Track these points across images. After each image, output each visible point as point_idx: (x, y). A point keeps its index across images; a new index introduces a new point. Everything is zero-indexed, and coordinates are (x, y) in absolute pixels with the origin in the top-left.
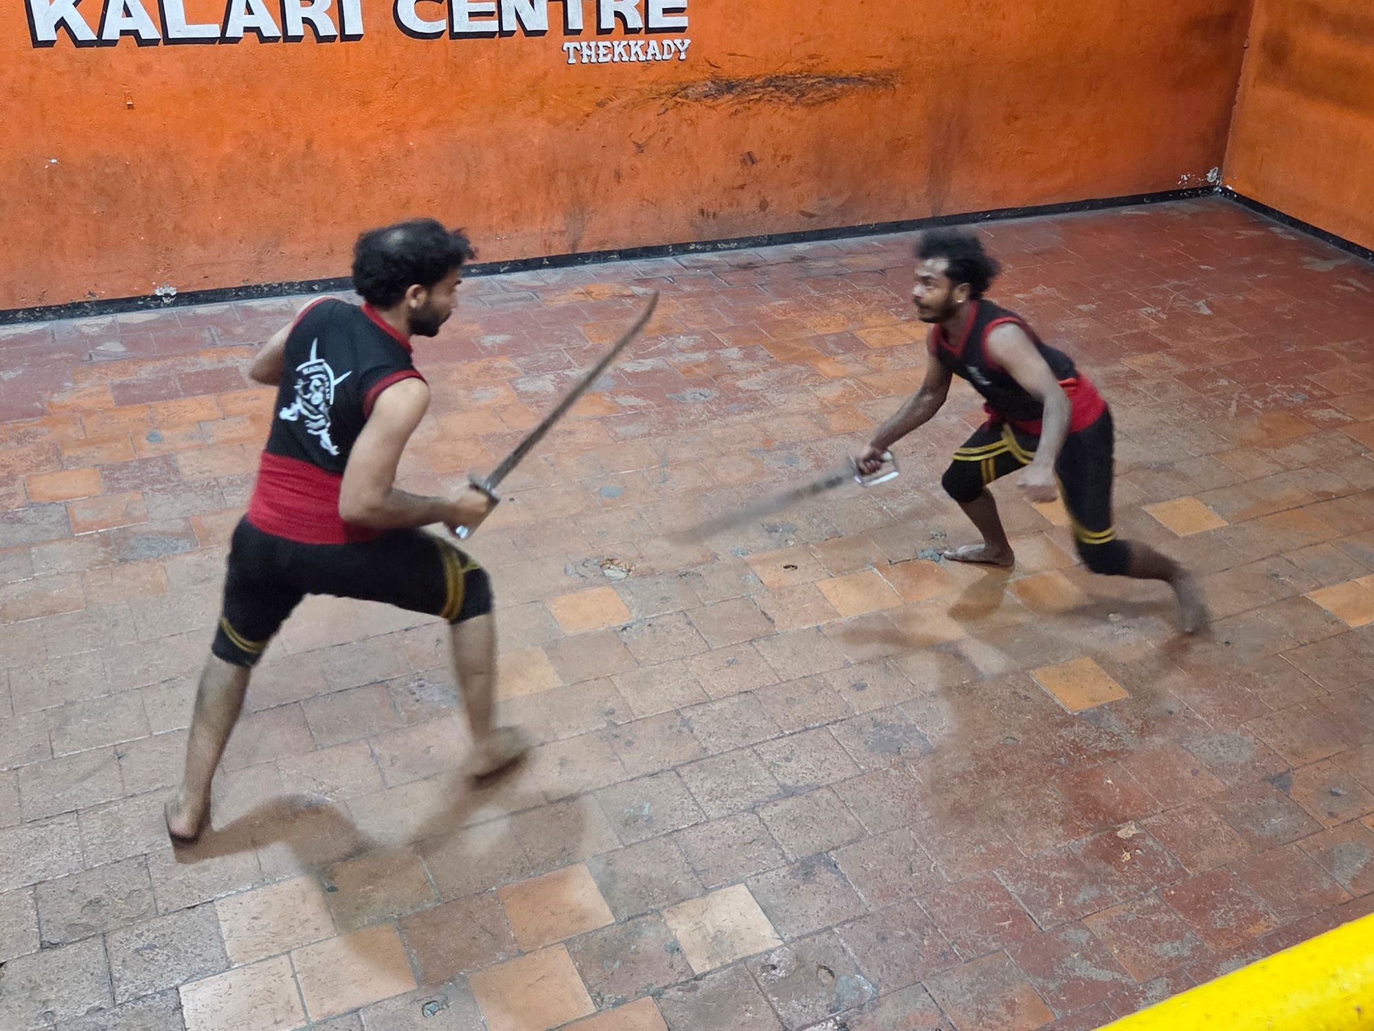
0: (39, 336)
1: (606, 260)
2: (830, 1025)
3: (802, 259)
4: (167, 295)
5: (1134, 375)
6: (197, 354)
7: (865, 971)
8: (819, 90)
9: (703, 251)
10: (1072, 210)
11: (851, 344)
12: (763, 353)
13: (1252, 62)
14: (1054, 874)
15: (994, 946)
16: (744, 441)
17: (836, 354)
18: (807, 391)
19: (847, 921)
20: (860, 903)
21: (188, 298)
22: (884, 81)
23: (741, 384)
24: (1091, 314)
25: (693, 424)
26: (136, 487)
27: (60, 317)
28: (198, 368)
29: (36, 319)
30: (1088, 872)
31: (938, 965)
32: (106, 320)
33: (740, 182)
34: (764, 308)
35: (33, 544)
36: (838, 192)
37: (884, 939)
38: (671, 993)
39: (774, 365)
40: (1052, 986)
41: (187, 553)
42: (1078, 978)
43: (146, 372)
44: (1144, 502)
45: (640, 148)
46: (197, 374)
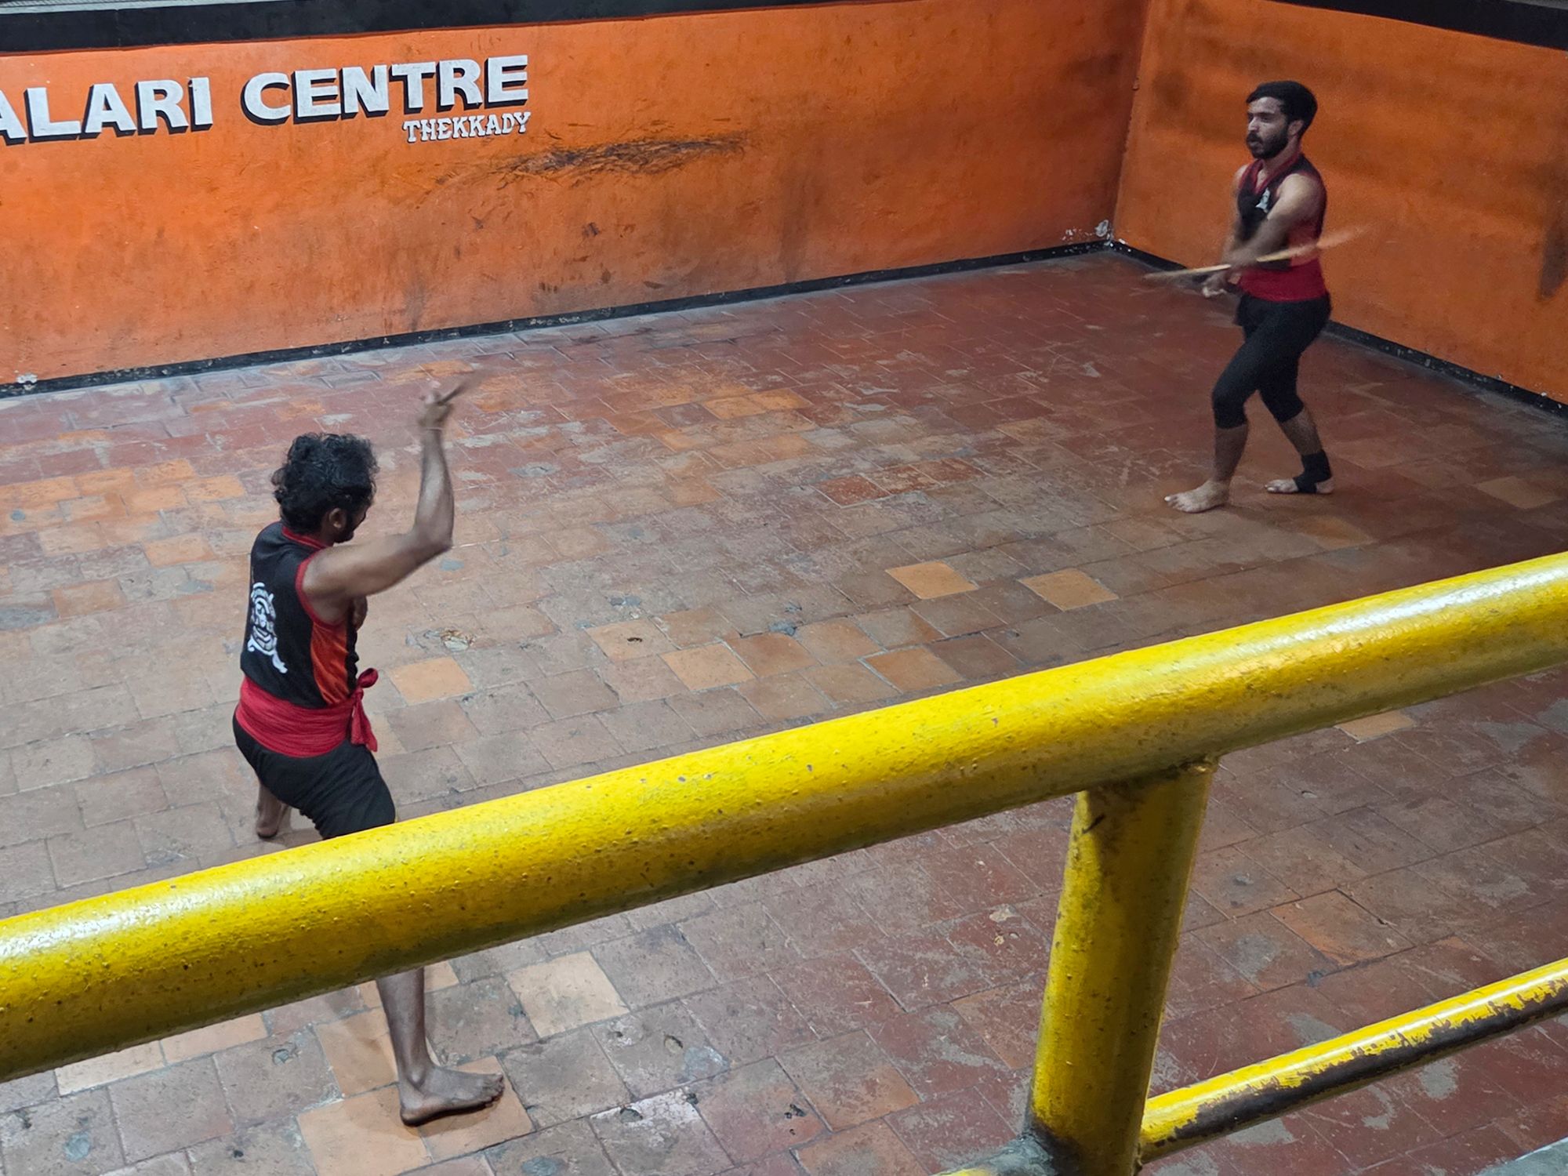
1: (446, 338)
2: (679, 1094)
3: (647, 331)
4: (28, 383)
5: (1011, 442)
6: (55, 439)
7: (715, 1043)
8: (663, 157)
9: (545, 326)
10: (941, 272)
11: (698, 415)
12: (606, 426)
13: (1143, 106)
14: (919, 955)
15: (853, 1025)
16: (585, 514)
17: (683, 425)
18: (652, 463)
19: (697, 993)
20: (709, 976)
21: (47, 385)
22: (732, 144)
23: (583, 457)
24: (965, 380)
25: (535, 498)
28: (56, 452)
30: (957, 954)
31: (793, 1042)
33: (581, 254)
34: (607, 382)
36: (685, 261)
37: (734, 1013)
38: (516, 1054)
39: (617, 438)
40: (915, 1068)
41: (50, 624)
42: (945, 1062)
43: (9, 455)
44: (1020, 576)
45: (479, 224)
46: (55, 456)
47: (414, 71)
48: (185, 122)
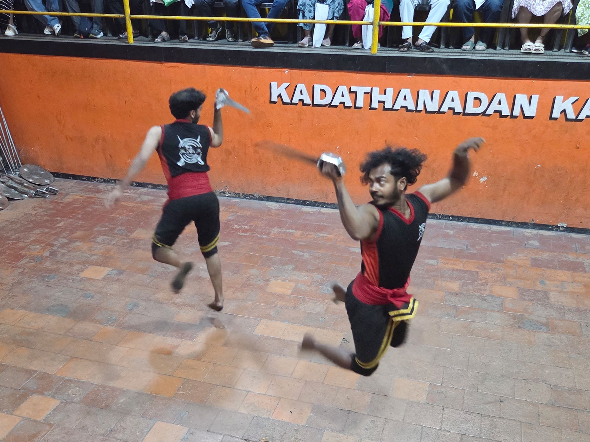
0: (508, 232)
4: (562, 227)
6: (567, 253)
21: (570, 229)
26: (531, 300)
27: (518, 227)
28: (567, 259)
29: (509, 226)
32: (535, 231)
35: (488, 310)
41: (545, 332)
43: (546, 256)
46: (566, 261)
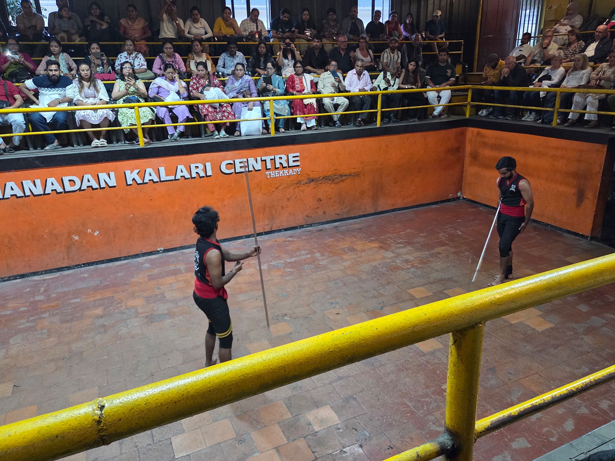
0: (127, 264)
1: (280, 232)
2: (357, 445)
3: (337, 227)
4: (161, 250)
5: (440, 253)
6: (169, 266)
7: (366, 429)
8: (338, 179)
9: (308, 227)
10: (417, 207)
11: (352, 250)
12: (326, 254)
13: (467, 160)
14: (423, 400)
15: (405, 421)
16: (322, 279)
17: (348, 253)
18: (340, 264)
19: (360, 415)
20: (364, 410)
21: (166, 251)
22: (357, 175)
23: (321, 263)
24: (424, 236)
25: (307, 275)
26: (154, 302)
27: (133, 258)
28: (169, 269)
29: (127, 259)
30: (433, 399)
31: (388, 427)
32: (145, 258)
33: (317, 207)
34: (326, 242)
35: (128, 319)
36: (346, 207)
37: (371, 420)
38: (309, 437)
39: (330, 257)
40: (424, 433)
41: (168, 319)
42: (432, 430)
43: (156, 271)
44: (444, 290)
45: (288, 199)
46: (169, 271)
47: (268, 158)
48: (204, 175)
